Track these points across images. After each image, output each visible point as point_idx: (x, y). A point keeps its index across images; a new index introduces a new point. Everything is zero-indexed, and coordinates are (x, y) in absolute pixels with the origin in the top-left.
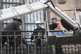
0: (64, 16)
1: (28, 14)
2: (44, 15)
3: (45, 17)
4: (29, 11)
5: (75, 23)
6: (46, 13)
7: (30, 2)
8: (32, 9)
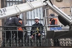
0: (61, 13)
1: (29, 11)
2: (43, 12)
3: (44, 14)
4: (30, 8)
5: (71, 19)
6: (45, 10)
7: (31, 1)
8: (32, 7)
